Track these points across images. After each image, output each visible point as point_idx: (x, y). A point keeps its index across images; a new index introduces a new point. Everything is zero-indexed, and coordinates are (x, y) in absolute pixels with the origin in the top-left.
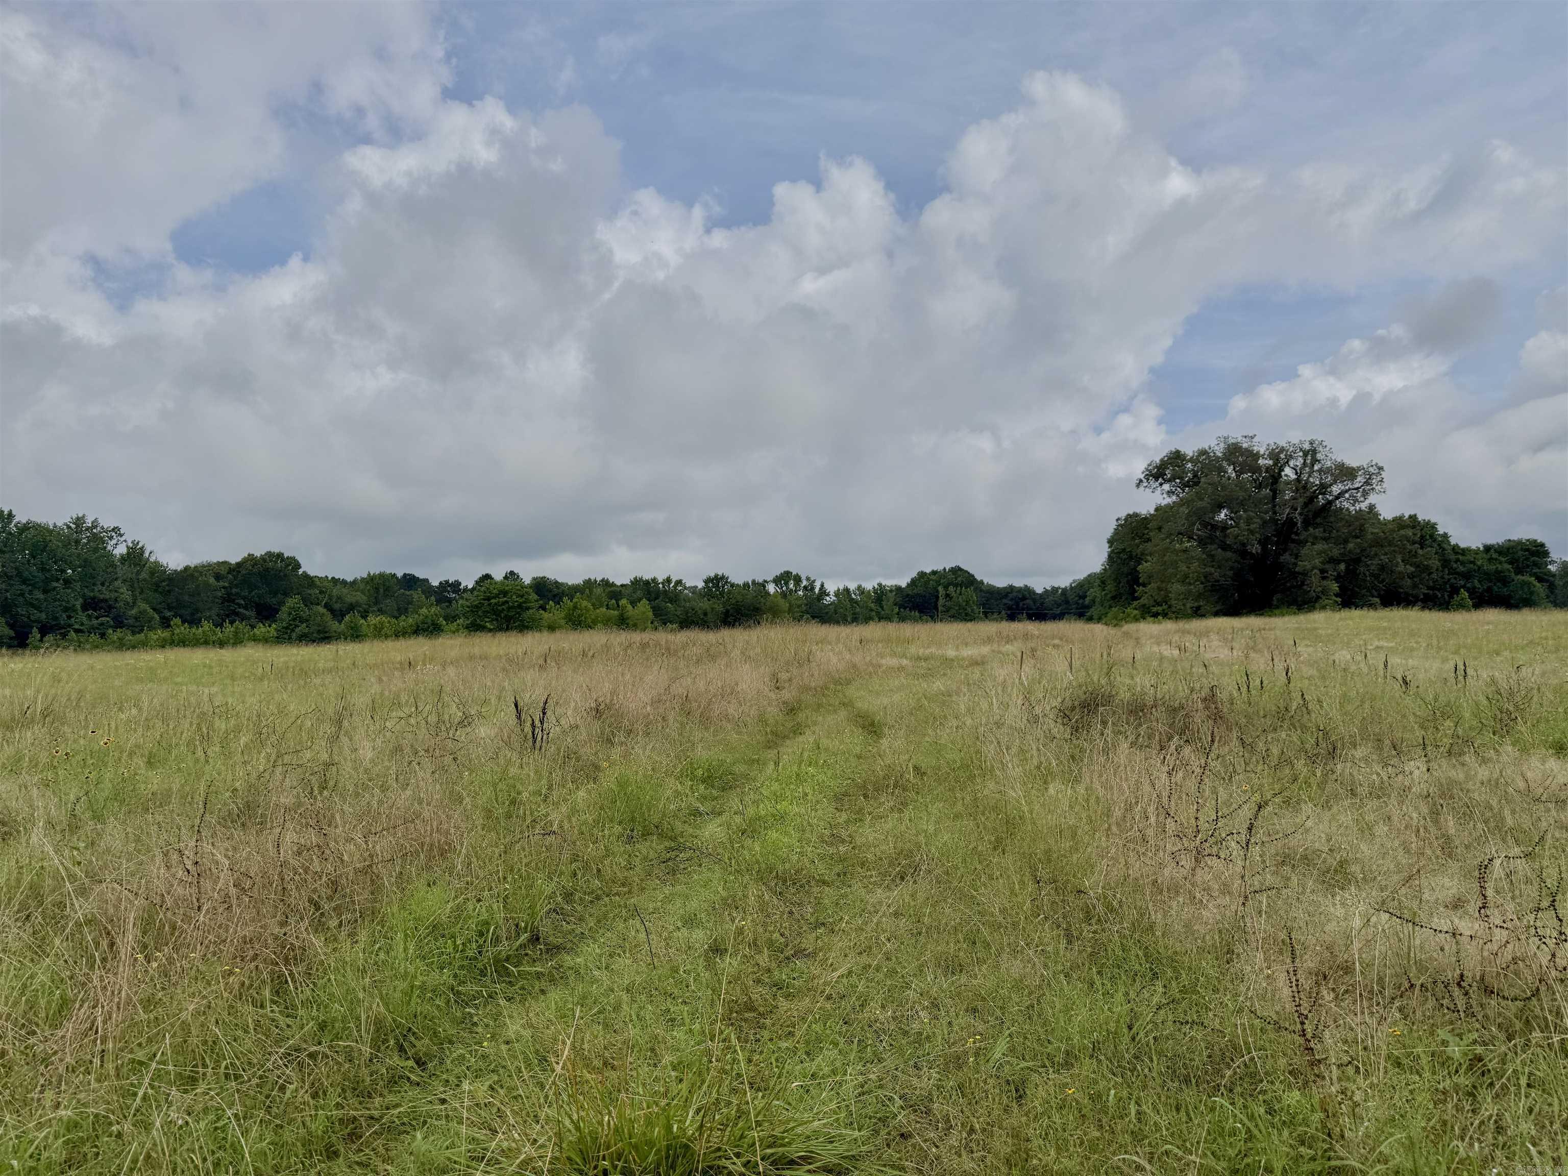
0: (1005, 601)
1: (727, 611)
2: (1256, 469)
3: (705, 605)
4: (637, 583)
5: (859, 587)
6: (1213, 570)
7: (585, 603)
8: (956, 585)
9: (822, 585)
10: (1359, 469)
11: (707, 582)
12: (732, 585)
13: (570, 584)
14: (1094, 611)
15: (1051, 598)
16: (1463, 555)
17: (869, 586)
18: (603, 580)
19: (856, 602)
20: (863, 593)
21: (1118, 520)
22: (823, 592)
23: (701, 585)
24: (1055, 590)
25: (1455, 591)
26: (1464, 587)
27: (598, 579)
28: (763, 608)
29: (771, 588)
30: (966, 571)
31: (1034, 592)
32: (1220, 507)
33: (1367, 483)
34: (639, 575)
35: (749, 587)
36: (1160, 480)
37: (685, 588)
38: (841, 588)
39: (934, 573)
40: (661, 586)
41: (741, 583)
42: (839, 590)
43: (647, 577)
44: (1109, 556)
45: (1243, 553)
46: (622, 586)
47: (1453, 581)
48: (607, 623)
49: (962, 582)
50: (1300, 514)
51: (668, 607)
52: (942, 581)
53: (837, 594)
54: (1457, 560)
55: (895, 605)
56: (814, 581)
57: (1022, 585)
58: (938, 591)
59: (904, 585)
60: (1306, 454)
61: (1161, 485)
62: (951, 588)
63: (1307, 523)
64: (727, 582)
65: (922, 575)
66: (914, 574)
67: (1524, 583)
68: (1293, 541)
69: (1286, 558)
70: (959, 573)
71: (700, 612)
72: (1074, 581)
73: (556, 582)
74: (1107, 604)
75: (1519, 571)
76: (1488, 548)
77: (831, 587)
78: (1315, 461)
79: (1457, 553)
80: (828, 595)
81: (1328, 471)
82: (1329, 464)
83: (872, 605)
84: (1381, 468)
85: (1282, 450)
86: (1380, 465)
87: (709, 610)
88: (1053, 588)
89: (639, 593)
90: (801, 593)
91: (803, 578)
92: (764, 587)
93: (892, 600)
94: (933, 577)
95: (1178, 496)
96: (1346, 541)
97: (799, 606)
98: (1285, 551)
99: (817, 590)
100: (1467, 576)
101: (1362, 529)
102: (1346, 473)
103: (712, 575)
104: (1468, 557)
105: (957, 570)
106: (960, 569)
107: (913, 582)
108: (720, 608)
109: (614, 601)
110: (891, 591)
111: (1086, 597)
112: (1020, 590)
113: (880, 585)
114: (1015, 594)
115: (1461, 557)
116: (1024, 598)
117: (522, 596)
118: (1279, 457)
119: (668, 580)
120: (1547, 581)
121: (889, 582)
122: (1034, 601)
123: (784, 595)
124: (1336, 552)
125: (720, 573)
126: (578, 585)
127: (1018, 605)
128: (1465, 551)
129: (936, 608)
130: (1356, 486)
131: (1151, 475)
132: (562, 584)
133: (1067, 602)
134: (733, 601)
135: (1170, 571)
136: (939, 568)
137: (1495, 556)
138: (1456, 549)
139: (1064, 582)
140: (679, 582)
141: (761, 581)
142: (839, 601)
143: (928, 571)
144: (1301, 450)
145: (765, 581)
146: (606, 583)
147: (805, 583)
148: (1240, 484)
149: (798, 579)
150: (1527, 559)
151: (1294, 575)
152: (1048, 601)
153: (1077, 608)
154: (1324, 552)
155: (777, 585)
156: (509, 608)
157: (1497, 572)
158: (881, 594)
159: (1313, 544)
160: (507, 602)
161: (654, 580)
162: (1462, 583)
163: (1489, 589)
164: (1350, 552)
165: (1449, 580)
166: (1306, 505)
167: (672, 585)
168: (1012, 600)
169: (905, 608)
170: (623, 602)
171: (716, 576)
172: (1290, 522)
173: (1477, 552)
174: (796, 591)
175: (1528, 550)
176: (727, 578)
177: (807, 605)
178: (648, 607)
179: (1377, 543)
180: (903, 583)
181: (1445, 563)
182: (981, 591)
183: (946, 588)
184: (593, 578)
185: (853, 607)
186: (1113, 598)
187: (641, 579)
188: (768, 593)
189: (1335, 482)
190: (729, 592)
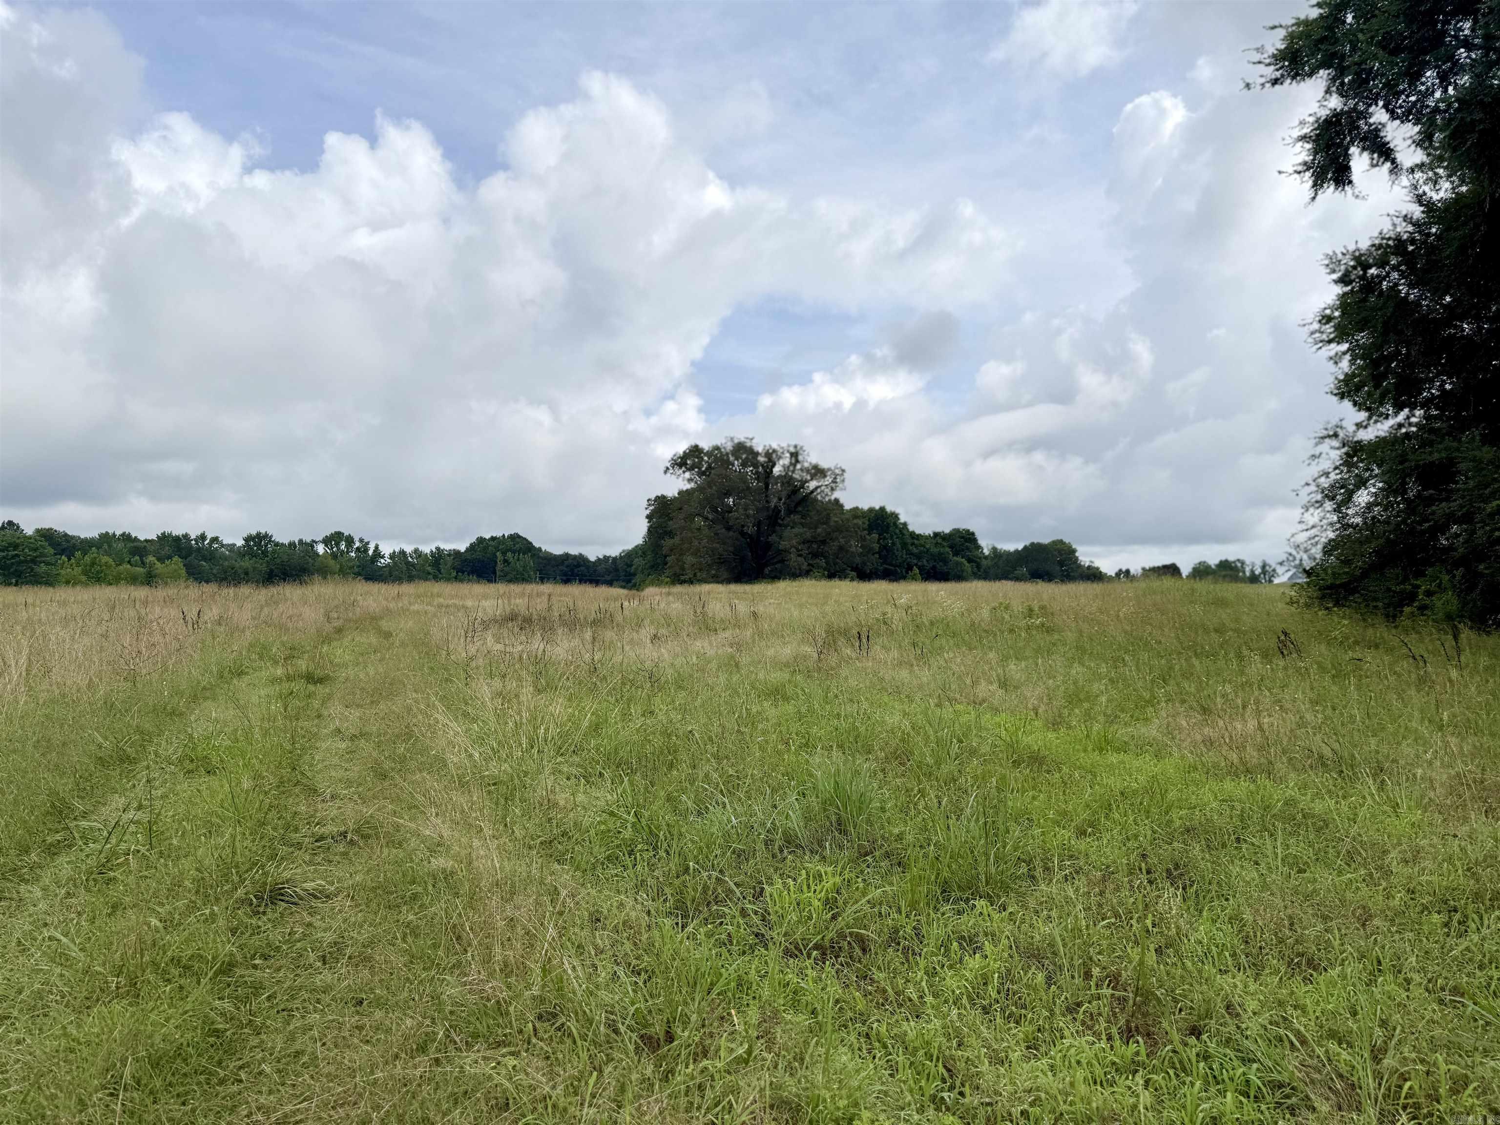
0: (561, 567)
1: (272, 571)
2: (755, 465)
3: (247, 563)
4: (164, 538)
5: (416, 551)
6: (718, 545)
7: (105, 559)
8: (514, 552)
9: (377, 547)
10: (829, 469)
11: (247, 539)
12: (277, 544)
13: (82, 537)
14: (637, 579)
15: (603, 566)
16: (918, 539)
17: (426, 549)
18: (123, 534)
19: (413, 565)
20: (420, 556)
21: (648, 500)
22: (377, 554)
23: (240, 543)
24: (606, 558)
25: (910, 568)
26: (916, 565)
27: (118, 533)
28: (311, 569)
29: (321, 549)
30: (525, 539)
31: (589, 561)
32: (728, 494)
33: (834, 482)
34: (168, 530)
35: (295, 547)
36: (683, 468)
37: (223, 546)
38: (397, 550)
39: (493, 539)
40: (193, 542)
41: (286, 542)
42: (394, 552)
43: (178, 531)
44: (649, 530)
45: (743, 534)
46: (146, 541)
47: (909, 560)
48: (133, 580)
49: (521, 548)
50: (784, 503)
51: (202, 566)
52: (501, 547)
53: (393, 556)
54: (913, 544)
55: (454, 569)
56: (368, 543)
57: (577, 553)
58: (496, 557)
59: (463, 549)
60: (792, 454)
61: (684, 472)
62: (509, 554)
63: (790, 512)
64: (270, 541)
65: (481, 540)
66: (474, 540)
67: (958, 564)
68: (780, 525)
69: (773, 538)
70: (518, 540)
71: (240, 571)
72: (623, 551)
73: (66, 535)
74: (646, 572)
75: (956, 554)
76: (936, 535)
77: (387, 549)
78: (797, 461)
79: (913, 538)
80: (383, 557)
81: (808, 471)
82: (806, 465)
83: (429, 569)
84: (843, 471)
85: (774, 451)
86: (843, 468)
87: (251, 570)
88: (605, 557)
89: (167, 550)
90: (353, 554)
91: (356, 539)
92: (313, 547)
93: (449, 564)
94: (491, 543)
95: (696, 483)
96: (816, 528)
97: (352, 567)
98: (774, 532)
99: (371, 552)
100: (919, 557)
101: (828, 517)
102: (818, 472)
103: (254, 533)
104: (922, 542)
105: (515, 537)
106: (519, 536)
107: (472, 548)
108: (264, 568)
109: (137, 558)
110: (449, 555)
111: (632, 565)
112: (575, 557)
113: (438, 549)
114: (570, 561)
115: (916, 542)
116: (578, 566)
117: (35, 550)
118: (771, 456)
119: (203, 537)
120: (975, 562)
121: (447, 546)
122: (588, 567)
123: (334, 556)
124: (808, 535)
125: (263, 531)
126: (92, 539)
127: (572, 570)
128: (919, 537)
129: (494, 573)
130: (827, 483)
131: (677, 464)
132: (73, 537)
133: (616, 570)
134: (278, 561)
135: (686, 546)
136: (499, 534)
137: (940, 541)
138: (913, 536)
139: (614, 551)
140: (215, 539)
141: (308, 541)
142: (395, 563)
143: (488, 537)
144: (788, 451)
145: (313, 541)
146: (126, 538)
147: (357, 544)
148: (742, 477)
149: (350, 540)
150: (963, 544)
151: (779, 552)
152: (601, 568)
153: (625, 576)
154: (801, 534)
155: (326, 545)
156: (21, 562)
157: (940, 554)
158: (438, 556)
159: (792, 528)
160: (17, 555)
161: (186, 536)
162: (915, 561)
163: (934, 567)
164: (819, 535)
165: (906, 559)
166: (789, 497)
167: (206, 543)
168: (567, 566)
169: (463, 572)
170: (151, 559)
171: (258, 534)
172: (777, 510)
173: (927, 538)
174: (348, 552)
175: (963, 537)
176: (272, 536)
177: (359, 566)
178: (181, 565)
179: (838, 529)
180: (462, 547)
181: (904, 545)
182: (539, 557)
183: (504, 553)
184: (111, 532)
185: (408, 569)
186: (652, 567)
187: (170, 535)
188: (317, 554)
189: (812, 479)
190: (274, 552)
